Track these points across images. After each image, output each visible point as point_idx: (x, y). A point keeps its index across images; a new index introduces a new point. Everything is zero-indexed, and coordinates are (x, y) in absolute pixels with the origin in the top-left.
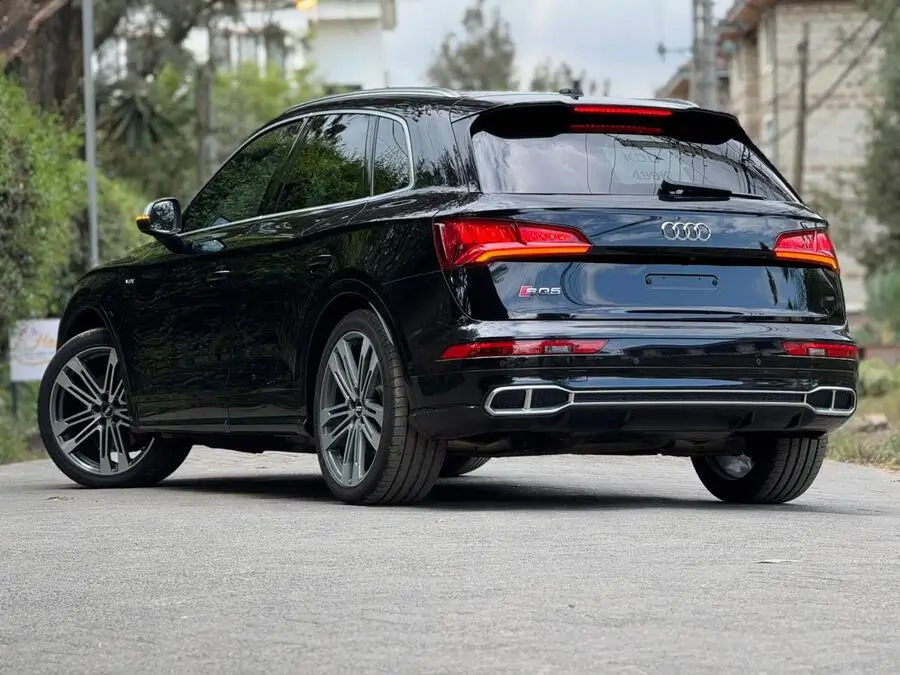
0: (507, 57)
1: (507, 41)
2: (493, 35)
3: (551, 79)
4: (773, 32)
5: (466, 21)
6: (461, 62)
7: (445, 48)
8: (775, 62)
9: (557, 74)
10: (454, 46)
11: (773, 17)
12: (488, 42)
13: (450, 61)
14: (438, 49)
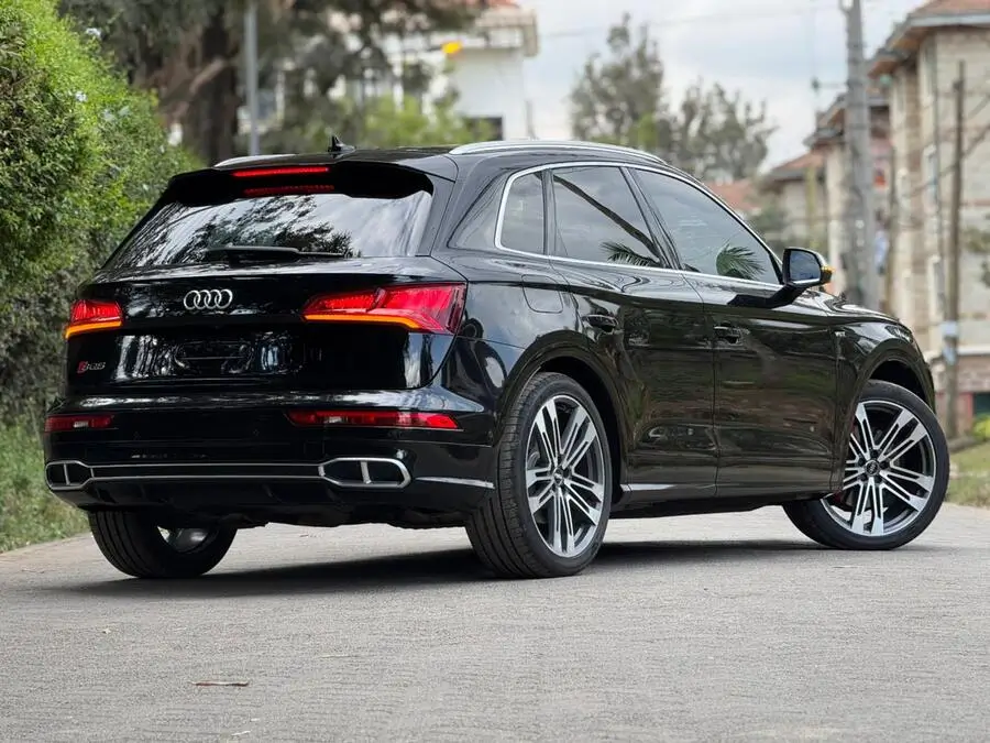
0: (656, 78)
1: (655, 61)
2: (640, 54)
3: (703, 101)
4: (933, 60)
5: (610, 41)
6: (605, 83)
7: (589, 69)
8: (936, 93)
9: (709, 96)
10: (598, 67)
11: (933, 45)
12: (634, 61)
13: (595, 83)
14: (582, 72)
